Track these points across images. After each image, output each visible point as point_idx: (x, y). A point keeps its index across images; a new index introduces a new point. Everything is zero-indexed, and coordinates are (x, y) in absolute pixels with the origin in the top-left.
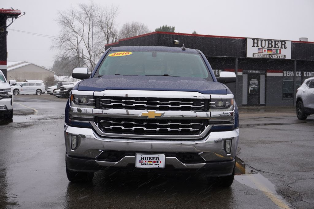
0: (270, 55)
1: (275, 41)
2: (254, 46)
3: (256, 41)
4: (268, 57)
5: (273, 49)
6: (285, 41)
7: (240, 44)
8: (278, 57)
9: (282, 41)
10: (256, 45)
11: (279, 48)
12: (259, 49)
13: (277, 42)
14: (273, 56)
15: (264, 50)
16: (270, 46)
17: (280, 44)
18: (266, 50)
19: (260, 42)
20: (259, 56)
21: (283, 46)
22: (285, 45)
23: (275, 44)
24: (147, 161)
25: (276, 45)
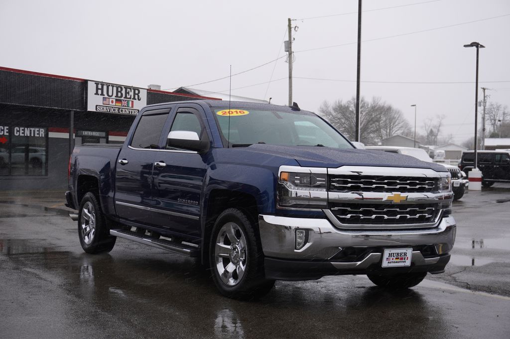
0: (119, 108)
1: (126, 88)
2: (97, 94)
3: (101, 86)
4: (116, 111)
5: (123, 100)
6: (138, 89)
7: (77, 89)
8: (129, 112)
9: (135, 89)
10: (100, 92)
11: (130, 98)
12: (104, 99)
13: (128, 90)
14: (124, 111)
15: (111, 100)
16: (119, 94)
17: (132, 93)
18: (114, 100)
19: (105, 87)
20: (105, 110)
21: (136, 96)
22: (139, 94)
23: (126, 93)
24: (394, 258)
25: (128, 95)
